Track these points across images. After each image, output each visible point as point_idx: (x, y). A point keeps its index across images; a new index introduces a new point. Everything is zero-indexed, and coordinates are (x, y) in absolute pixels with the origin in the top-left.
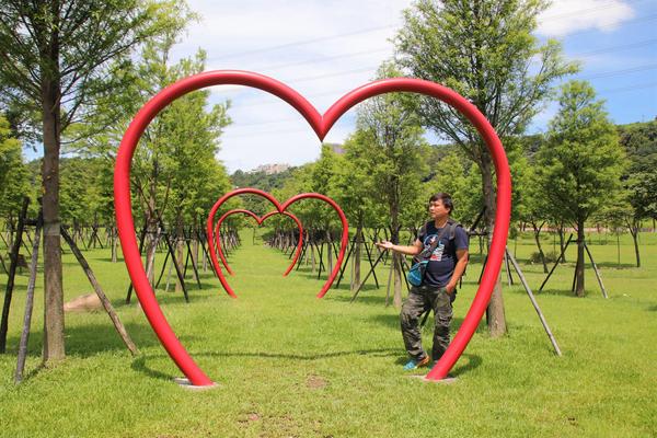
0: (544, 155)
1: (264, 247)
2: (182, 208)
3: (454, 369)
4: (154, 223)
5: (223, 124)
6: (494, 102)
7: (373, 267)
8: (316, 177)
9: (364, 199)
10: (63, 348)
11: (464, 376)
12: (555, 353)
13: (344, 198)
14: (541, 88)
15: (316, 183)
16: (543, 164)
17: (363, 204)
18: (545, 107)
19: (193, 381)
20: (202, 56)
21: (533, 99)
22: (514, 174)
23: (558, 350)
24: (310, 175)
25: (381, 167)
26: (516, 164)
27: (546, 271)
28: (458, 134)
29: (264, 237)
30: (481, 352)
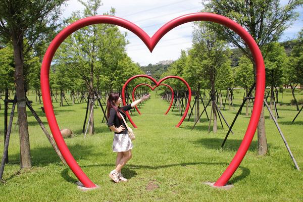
0: (295, 51)
1: (161, 99)
2: (112, 85)
3: (232, 178)
4: (93, 94)
5: (124, 44)
6: (260, 24)
7: (205, 108)
8: (178, 67)
9: (200, 77)
10: (30, 163)
11: (237, 184)
12: (295, 168)
13: (190, 78)
14: (288, 13)
15: (179, 70)
16: (294, 56)
17: (200, 80)
18: (291, 24)
19: (85, 185)
20: (113, 11)
21: (283, 20)
22: (279, 61)
23: (297, 166)
24: (176, 66)
25: (205, 62)
26: (280, 56)
27: (298, 110)
28: (239, 43)
29: (161, 95)
30: (251, 166)
